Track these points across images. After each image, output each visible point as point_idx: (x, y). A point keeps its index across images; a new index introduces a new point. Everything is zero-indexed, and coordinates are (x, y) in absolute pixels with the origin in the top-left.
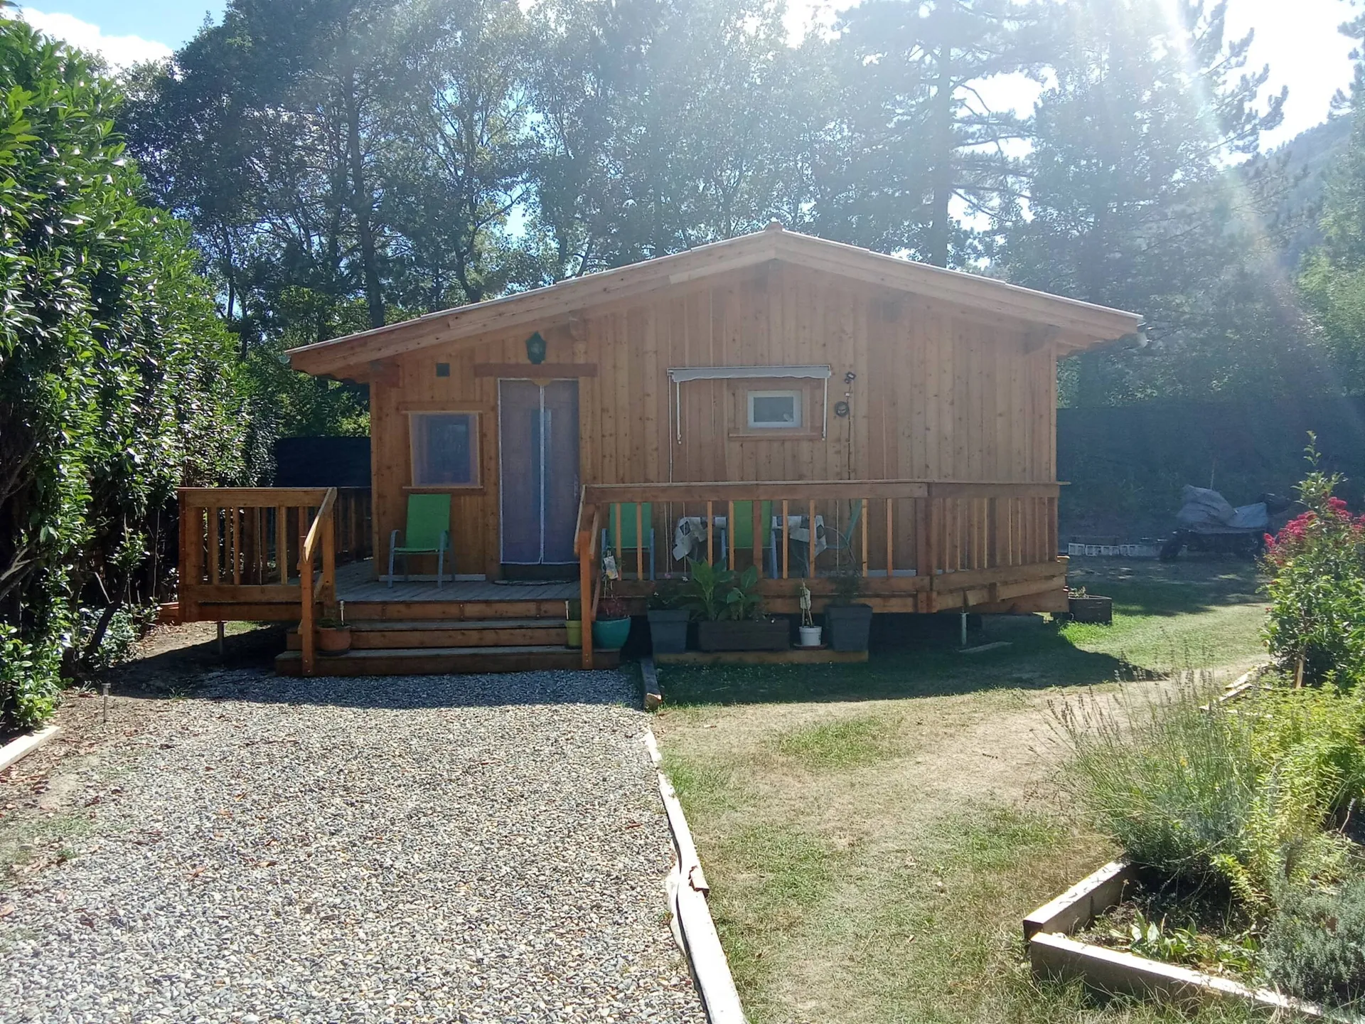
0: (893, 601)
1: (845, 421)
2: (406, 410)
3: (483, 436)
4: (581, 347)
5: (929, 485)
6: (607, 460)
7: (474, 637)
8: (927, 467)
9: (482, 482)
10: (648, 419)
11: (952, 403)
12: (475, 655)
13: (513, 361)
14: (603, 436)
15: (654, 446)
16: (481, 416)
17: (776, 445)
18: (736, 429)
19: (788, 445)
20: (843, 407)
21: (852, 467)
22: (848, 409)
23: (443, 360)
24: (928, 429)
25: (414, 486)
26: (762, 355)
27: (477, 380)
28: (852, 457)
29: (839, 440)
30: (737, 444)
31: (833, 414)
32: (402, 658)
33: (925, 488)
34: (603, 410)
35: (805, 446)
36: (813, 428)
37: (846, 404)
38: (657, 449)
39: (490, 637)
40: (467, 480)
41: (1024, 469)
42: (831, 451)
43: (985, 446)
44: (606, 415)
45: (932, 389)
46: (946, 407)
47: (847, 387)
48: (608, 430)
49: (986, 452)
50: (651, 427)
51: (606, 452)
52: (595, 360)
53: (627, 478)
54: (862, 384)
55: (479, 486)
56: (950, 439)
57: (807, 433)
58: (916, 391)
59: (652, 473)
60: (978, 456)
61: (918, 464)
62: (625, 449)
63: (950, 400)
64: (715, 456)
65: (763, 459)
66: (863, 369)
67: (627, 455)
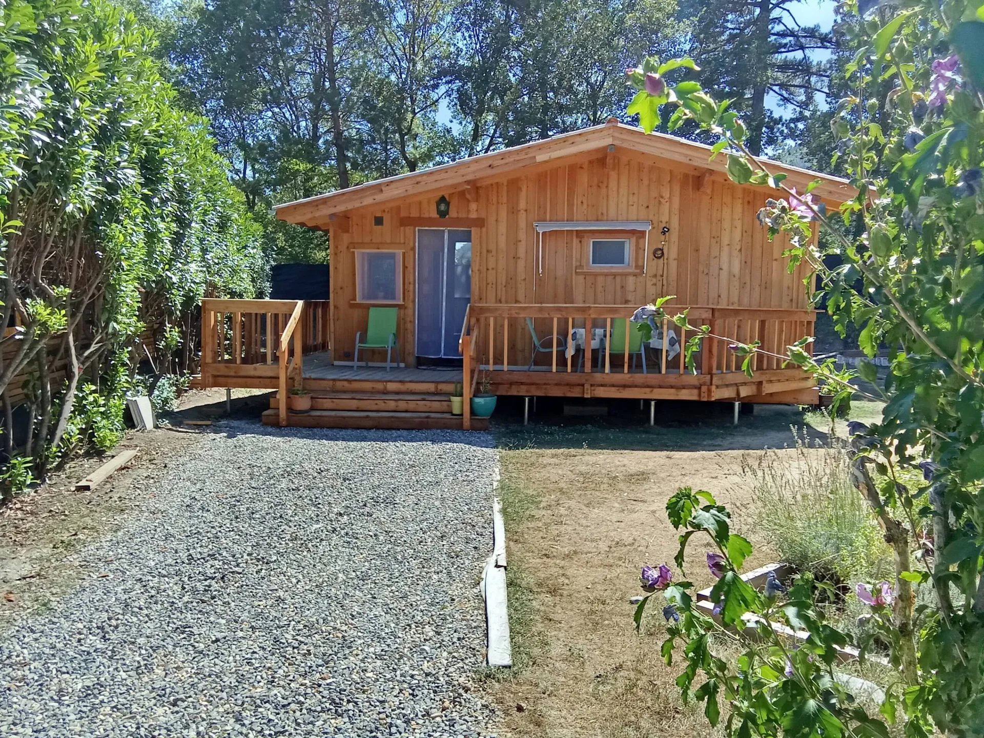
0: (684, 391)
1: (661, 262)
2: (354, 248)
3: (405, 267)
4: (473, 206)
5: (713, 310)
6: (489, 286)
7: (392, 405)
8: (719, 296)
9: (404, 299)
10: (519, 258)
11: (740, 250)
12: (392, 417)
13: (426, 215)
14: (488, 269)
15: (523, 277)
16: (404, 254)
17: (610, 278)
18: (581, 266)
19: (618, 279)
20: (660, 252)
22: (663, 254)
23: (378, 215)
24: (721, 269)
25: (358, 301)
26: (602, 213)
27: (402, 228)
28: (665, 287)
29: (655, 276)
30: (582, 277)
31: (652, 256)
32: (344, 417)
33: (711, 312)
34: (488, 251)
35: (631, 279)
36: (637, 267)
37: (662, 250)
38: (525, 280)
39: (402, 405)
40: (394, 298)
41: (792, 300)
42: (649, 284)
43: (763, 282)
44: (490, 255)
45: (725, 240)
46: (736, 253)
47: (663, 237)
48: (491, 264)
49: (763, 286)
50: (521, 264)
51: (489, 281)
52: (483, 216)
53: (503, 300)
54: (674, 236)
55: (401, 302)
56: (737, 276)
57: (632, 270)
58: (714, 241)
59: (521, 297)
60: (757, 289)
61: (713, 294)
62: (502, 279)
63: (739, 248)
64: (566, 286)
65: (599, 289)
66: (675, 225)
67: (504, 283)
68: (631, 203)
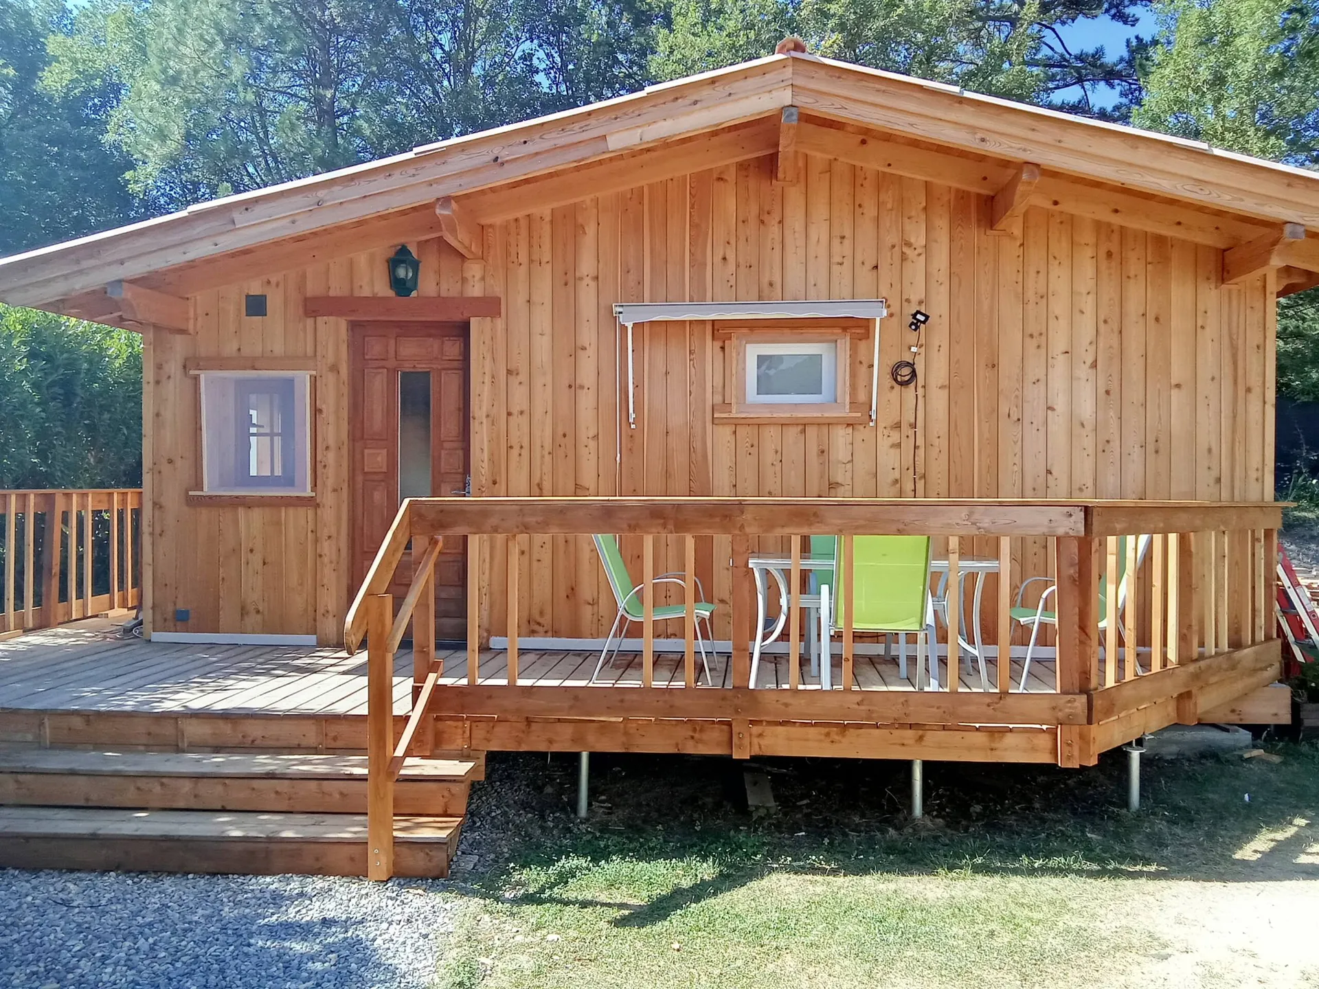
0: (1009, 742)
1: (910, 391)
2: (199, 368)
3: (316, 411)
4: (474, 270)
5: (1087, 510)
6: (515, 452)
8: (1049, 472)
9: (315, 485)
10: (582, 387)
11: (1094, 365)
13: (366, 292)
14: (509, 414)
15: (592, 433)
16: (314, 380)
17: (793, 432)
18: (726, 405)
19: (812, 432)
20: (906, 371)
21: (920, 470)
22: (914, 374)
23: (256, 290)
24: (1050, 408)
25: (207, 490)
26: (771, 285)
27: (310, 321)
28: (921, 452)
29: (898, 426)
30: (728, 430)
31: (889, 381)
33: (1079, 515)
34: (509, 372)
35: (841, 436)
36: (854, 404)
37: (911, 365)
38: (596, 437)
40: (291, 487)
41: (1219, 480)
42: (884, 444)
43: (1151, 439)
44: (514, 381)
45: (1059, 342)
46: (1083, 371)
47: (912, 336)
48: (516, 404)
49: (1151, 448)
50: (586, 401)
51: (514, 441)
52: (498, 290)
53: (547, 485)
54: (939, 332)
55: (309, 493)
56: (1089, 426)
57: (845, 412)
58: (1031, 344)
59: (588, 479)
60: (1137, 453)
61: (1034, 467)
62: (544, 434)
63: (1090, 360)
64: (691, 449)
65: (769, 457)
66: (939, 308)
67: (548, 447)
68: (837, 259)
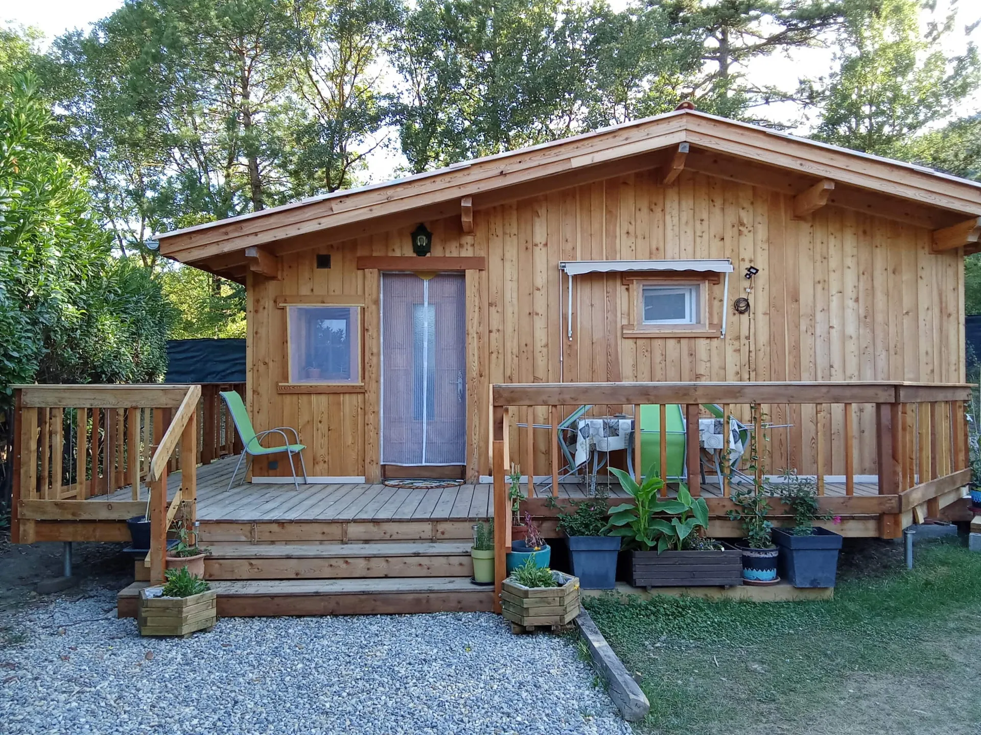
0: (851, 524)
1: (745, 317)
2: (285, 302)
3: (365, 330)
4: (468, 240)
5: (897, 387)
6: (494, 356)
7: (360, 566)
8: (831, 366)
9: (364, 378)
10: (537, 314)
11: (857, 300)
12: (364, 593)
13: (397, 253)
14: (490, 332)
15: (544, 342)
16: (363, 310)
17: (672, 342)
18: (630, 325)
19: (684, 342)
20: (743, 305)
21: (753, 366)
22: (748, 305)
23: (323, 252)
24: (831, 327)
25: (291, 382)
26: (657, 249)
27: (360, 272)
28: (753, 354)
29: (738, 338)
30: (631, 342)
31: (731, 311)
33: (892, 392)
34: (490, 305)
35: (703, 344)
36: (711, 324)
37: (746, 300)
38: (547, 345)
39: (380, 566)
40: (348, 377)
41: (933, 371)
42: (729, 350)
43: (892, 345)
44: (493, 309)
45: (834, 287)
46: (850, 303)
47: (746, 283)
48: (495, 325)
49: (892, 352)
50: (540, 323)
51: (493, 348)
52: (482, 254)
53: (515, 377)
54: (762, 278)
55: (359, 383)
56: (854, 336)
57: (706, 330)
58: (819, 287)
59: (540, 373)
60: (884, 355)
61: (821, 362)
62: (512, 345)
63: (854, 297)
64: (608, 354)
65: (658, 358)
66: (761, 264)
67: (515, 351)
68: (698, 233)
